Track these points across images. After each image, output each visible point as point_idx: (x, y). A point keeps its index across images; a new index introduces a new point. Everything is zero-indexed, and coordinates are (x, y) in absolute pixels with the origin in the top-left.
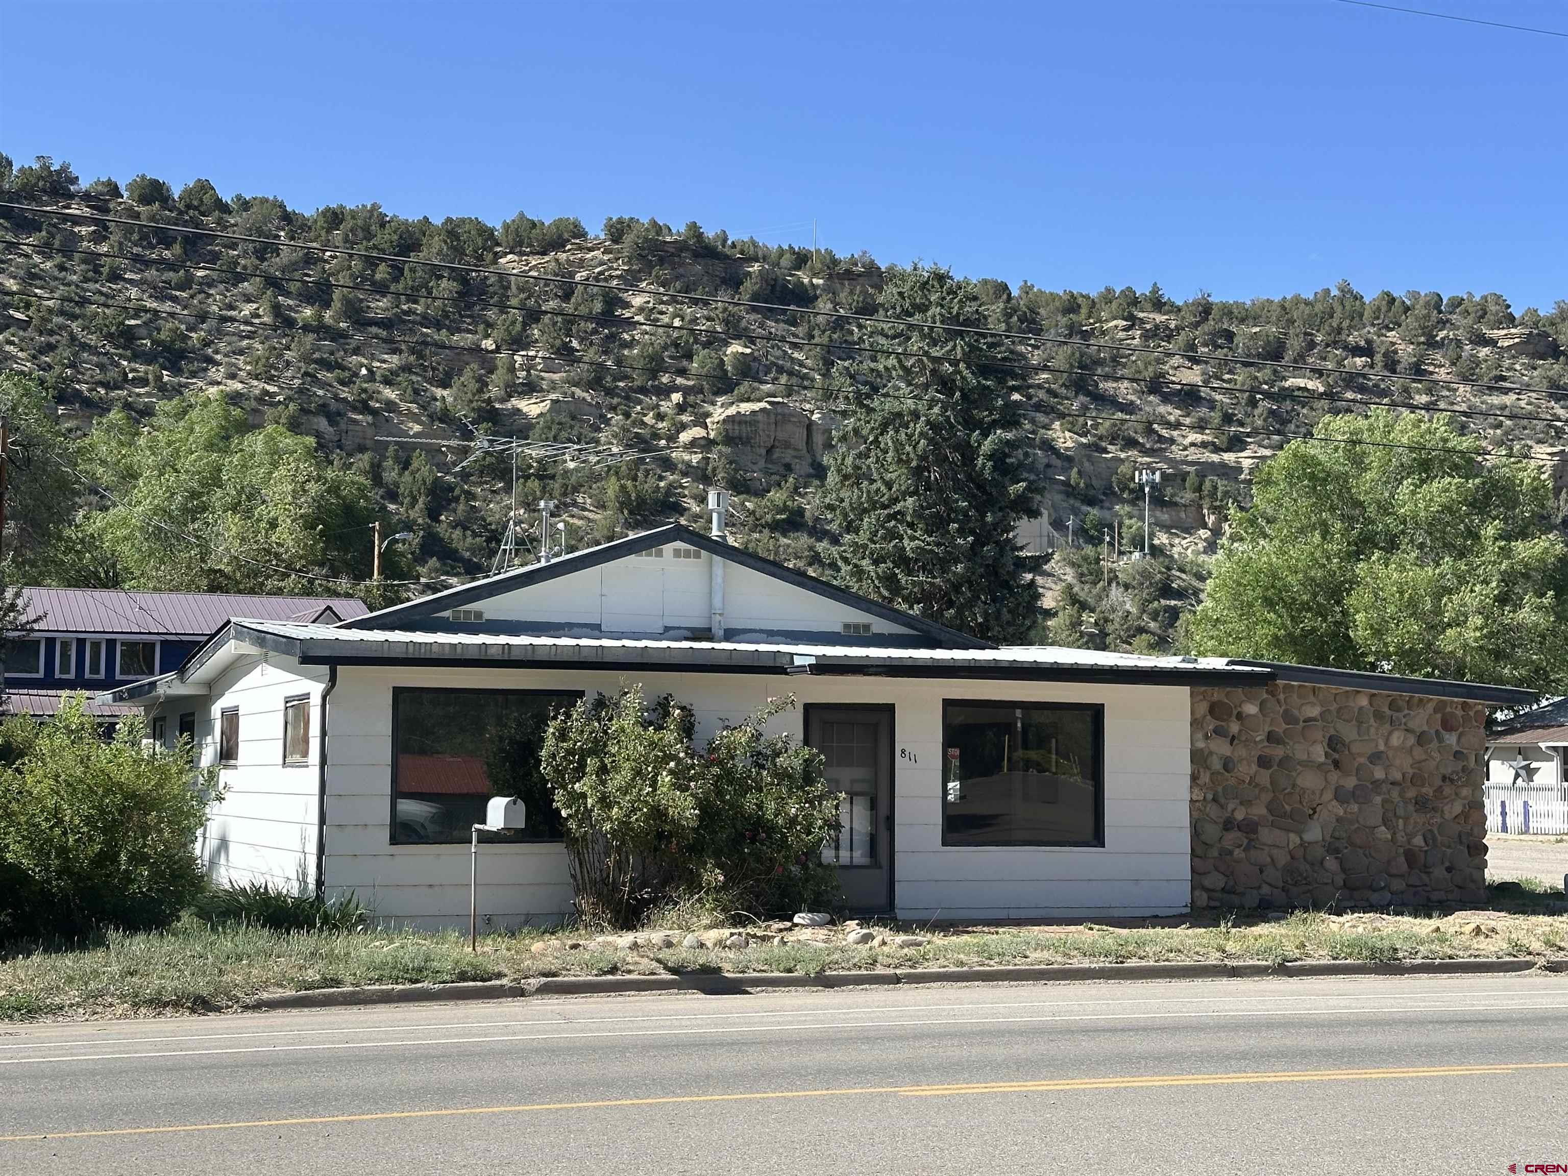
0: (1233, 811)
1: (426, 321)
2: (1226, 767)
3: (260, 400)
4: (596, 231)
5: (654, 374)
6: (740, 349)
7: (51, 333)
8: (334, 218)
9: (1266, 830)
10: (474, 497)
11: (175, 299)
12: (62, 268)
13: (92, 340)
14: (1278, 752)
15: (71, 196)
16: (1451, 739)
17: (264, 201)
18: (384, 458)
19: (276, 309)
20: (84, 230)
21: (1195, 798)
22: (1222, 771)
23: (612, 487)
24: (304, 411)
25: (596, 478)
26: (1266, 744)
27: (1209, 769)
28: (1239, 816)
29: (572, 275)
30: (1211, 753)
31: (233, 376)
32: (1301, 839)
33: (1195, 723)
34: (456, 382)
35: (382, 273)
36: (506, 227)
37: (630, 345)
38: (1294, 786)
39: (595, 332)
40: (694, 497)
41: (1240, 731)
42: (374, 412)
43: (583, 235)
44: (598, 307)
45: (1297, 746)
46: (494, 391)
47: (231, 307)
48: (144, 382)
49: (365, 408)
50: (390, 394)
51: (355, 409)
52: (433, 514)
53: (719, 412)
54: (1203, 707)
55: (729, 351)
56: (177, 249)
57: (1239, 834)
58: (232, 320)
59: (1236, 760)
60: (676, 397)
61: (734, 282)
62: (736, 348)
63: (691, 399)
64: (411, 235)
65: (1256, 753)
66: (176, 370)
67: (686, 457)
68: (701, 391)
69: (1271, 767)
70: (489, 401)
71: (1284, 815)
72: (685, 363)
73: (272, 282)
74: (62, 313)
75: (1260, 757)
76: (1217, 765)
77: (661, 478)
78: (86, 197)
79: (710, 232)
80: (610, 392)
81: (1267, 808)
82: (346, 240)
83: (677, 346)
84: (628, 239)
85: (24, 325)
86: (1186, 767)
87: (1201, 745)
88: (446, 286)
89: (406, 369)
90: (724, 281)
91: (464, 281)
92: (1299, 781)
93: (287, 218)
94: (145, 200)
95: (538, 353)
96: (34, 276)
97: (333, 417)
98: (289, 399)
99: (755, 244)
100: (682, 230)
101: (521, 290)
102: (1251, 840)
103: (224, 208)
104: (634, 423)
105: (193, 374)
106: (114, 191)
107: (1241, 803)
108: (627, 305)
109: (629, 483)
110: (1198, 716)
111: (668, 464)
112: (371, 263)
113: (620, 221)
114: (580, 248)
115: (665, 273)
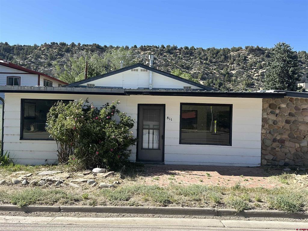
0: (276, 136)
1: (220, 62)
2: (274, 123)
3: (198, 73)
4: (244, 48)
5: (251, 67)
6: (264, 63)
7: (174, 66)
8: (209, 49)
9: (288, 142)
10: (225, 84)
11: (188, 61)
12: (175, 58)
13: (178, 67)
14: (293, 119)
15: (177, 49)
17: (200, 48)
18: (214, 80)
19: (201, 61)
20: (178, 53)
21: (263, 132)
22: (273, 124)
23: (244, 82)
24: (203, 74)
25: (242, 81)
26: (288, 116)
27: (268, 123)
28: (278, 138)
29: (240, 54)
30: (269, 119)
31: (195, 70)
32: (300, 145)
33: (264, 110)
34: (223, 69)
35: (214, 56)
36: (231, 48)
37: (248, 63)
38: (298, 129)
39: (243, 61)
40: (256, 83)
41: (280, 112)
42: (212, 74)
43: (242, 49)
44: (243, 58)
45: (299, 117)
46: (229, 70)
47: (195, 62)
48: (184, 72)
49: (211, 73)
50: (215, 71)
51: (210, 73)
52: (220, 87)
53: (260, 71)
54: (267, 105)
55: (262, 63)
56: (189, 55)
57: (278, 143)
58: (195, 63)
59: (278, 121)
60: (254, 70)
61: (263, 53)
62: (263, 62)
63: (256, 70)
64: (219, 51)
65: (284, 119)
66: (188, 70)
67: (255, 78)
68: (258, 69)
69: (290, 123)
70: (228, 72)
71: (294, 138)
72: (256, 65)
73: (201, 58)
74: (175, 64)
75: (286, 120)
76: (271, 122)
77: (251, 81)
78: (179, 49)
79: (260, 47)
80: (245, 70)
81: (288, 136)
82: (210, 52)
83: (255, 63)
84: (248, 49)
85: (171, 65)
86: (260, 123)
87: (265, 116)
88: (223, 57)
89: (217, 68)
90: (262, 53)
91: (225, 56)
92: (299, 128)
93: (203, 50)
94: (185, 49)
95: (235, 65)
96: (172, 59)
97: (207, 75)
98: (202, 73)
99: (267, 48)
100: (256, 47)
101: (233, 57)
102: (282, 145)
103: (195, 49)
104: (248, 74)
105: (190, 70)
106: (182, 48)
107: (279, 134)
108: (248, 58)
109: (247, 82)
110: (265, 108)
111: (253, 79)
112: (213, 55)
113: (247, 47)
114: (241, 50)
115: (253, 53)
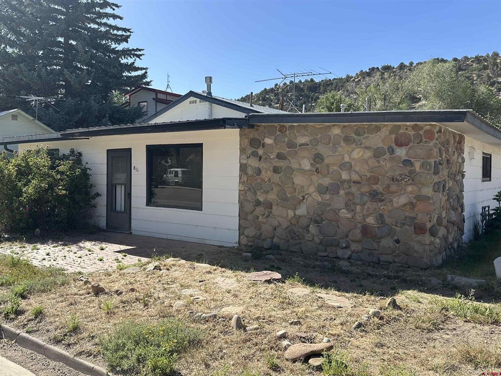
9: (277, 207)
14: (282, 164)
16: (401, 152)
21: (241, 189)
22: (255, 175)
26: (276, 160)
28: (263, 199)
30: (249, 166)
32: (295, 213)
33: (242, 150)
38: (292, 183)
41: (264, 153)
45: (293, 161)
54: (246, 142)
57: (263, 208)
59: (261, 169)
65: (271, 166)
69: (280, 173)
75: (274, 167)
81: (277, 195)
86: (237, 173)
87: (244, 161)
92: (295, 181)
102: (269, 212)
107: (263, 193)
110: (243, 146)
